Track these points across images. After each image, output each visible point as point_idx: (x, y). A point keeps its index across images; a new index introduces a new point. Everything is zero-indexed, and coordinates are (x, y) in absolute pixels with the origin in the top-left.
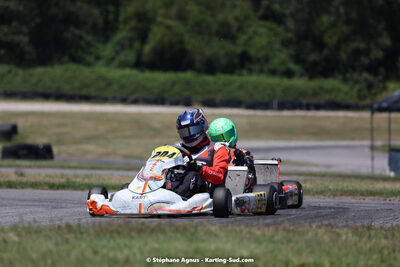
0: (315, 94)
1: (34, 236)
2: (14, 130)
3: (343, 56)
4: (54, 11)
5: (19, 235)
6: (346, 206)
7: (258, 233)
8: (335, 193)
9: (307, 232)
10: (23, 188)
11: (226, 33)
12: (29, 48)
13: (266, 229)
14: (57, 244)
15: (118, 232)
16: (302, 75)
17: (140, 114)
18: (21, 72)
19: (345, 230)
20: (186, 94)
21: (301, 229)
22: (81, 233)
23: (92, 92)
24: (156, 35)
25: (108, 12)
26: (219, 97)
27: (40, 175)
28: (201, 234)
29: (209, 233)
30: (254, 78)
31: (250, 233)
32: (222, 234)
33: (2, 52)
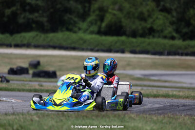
0: (186, 48)
1: (46, 118)
2: (38, 63)
5: (39, 117)
7: (155, 118)
9: (180, 118)
11: (142, 18)
13: (159, 116)
14: (57, 122)
15: (86, 117)
16: (179, 39)
18: (43, 36)
20: (122, 47)
21: (176, 117)
22: (68, 117)
23: (77, 46)
24: (108, 18)
25: (85, 7)
26: (138, 49)
27: (50, 86)
28: (127, 118)
29: (130, 118)
30: (155, 40)
31: (151, 118)
32: (137, 119)
33: (34, 26)
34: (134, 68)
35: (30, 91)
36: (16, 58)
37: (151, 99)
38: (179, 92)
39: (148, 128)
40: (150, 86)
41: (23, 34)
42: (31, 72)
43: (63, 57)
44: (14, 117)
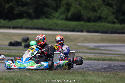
0: (122, 29)
1: (34, 74)
2: (28, 39)
4: (41, 2)
5: (30, 73)
7: (104, 74)
9: (120, 74)
11: (94, 10)
12: (33, 14)
13: (107, 73)
14: (42, 77)
15: (60, 73)
16: (118, 23)
17: (66, 35)
18: (30, 21)
20: (81, 29)
21: (117, 73)
22: (49, 73)
23: (52, 28)
24: (72, 10)
25: (57, 3)
26: (91, 30)
28: (86, 74)
29: (88, 74)
30: (103, 24)
31: (102, 74)
32: (93, 75)
33: (25, 15)
34: (89, 42)
36: (14, 36)
37: (101, 62)
38: (119, 57)
39: (100, 81)
40: (99, 53)
41: (18, 20)
44: (14, 73)
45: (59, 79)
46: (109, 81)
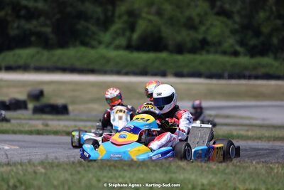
0: (255, 68)
1: (55, 169)
2: (41, 94)
3: (275, 41)
4: (69, 9)
5: (45, 168)
6: (278, 148)
7: (214, 167)
8: (269, 139)
9: (249, 167)
10: (47, 134)
11: (191, 25)
12: (52, 36)
13: (220, 165)
14: (72, 175)
15: (115, 167)
16: (245, 55)
17: (131, 83)
18: (46, 54)
19: (277, 165)
20: (163, 68)
21: (244, 165)
22: (89, 167)
23: (96, 67)
24: (142, 26)
25: (107, 10)
26: (186, 70)
27: (59, 125)
28: (173, 167)
29: (178, 167)
30: (211, 57)
31: (209, 168)
32: (189, 168)
33: (33, 39)
35: (31, 133)
36: (8, 86)
38: (248, 131)
39: (205, 181)
41: (18, 52)
42: (31, 106)
43: (76, 83)
44: (9, 168)
45: (111, 178)
46: (226, 182)
